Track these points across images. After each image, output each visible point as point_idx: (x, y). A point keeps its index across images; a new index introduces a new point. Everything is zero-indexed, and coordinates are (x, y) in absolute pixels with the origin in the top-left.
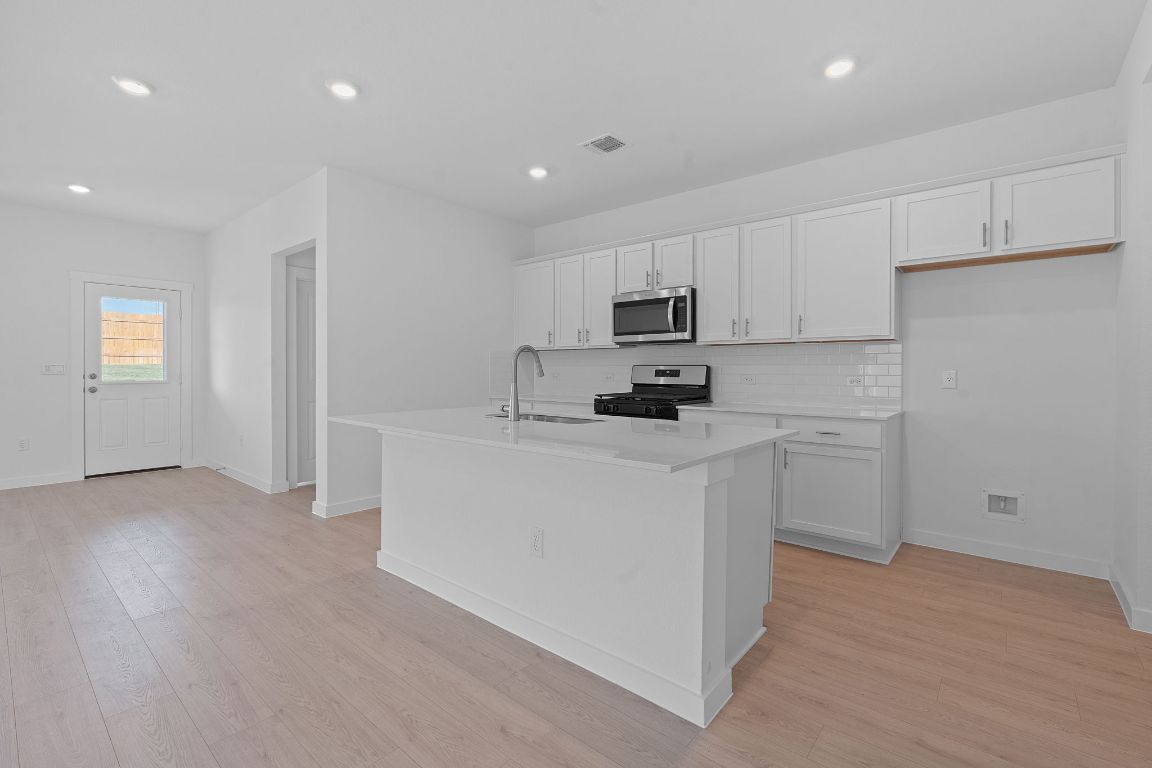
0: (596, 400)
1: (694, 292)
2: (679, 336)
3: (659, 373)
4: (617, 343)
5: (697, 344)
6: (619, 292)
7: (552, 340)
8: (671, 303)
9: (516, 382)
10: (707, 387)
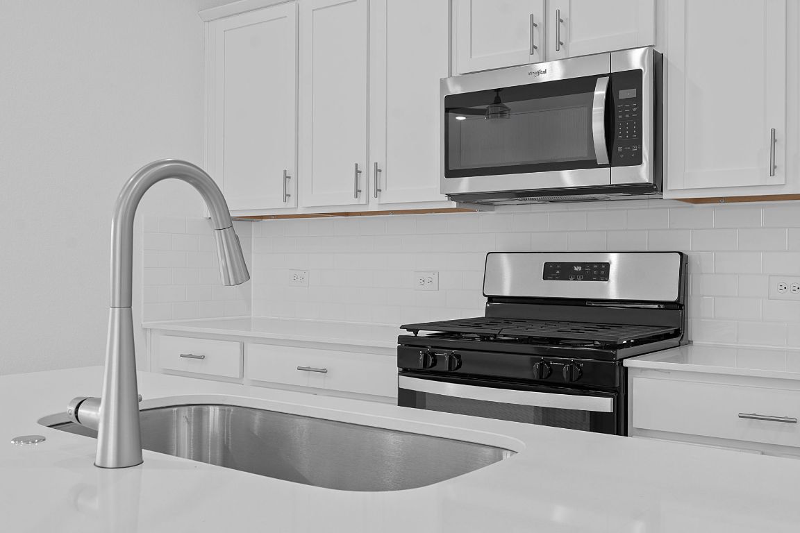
0: (401, 339)
1: (658, 62)
2: (622, 175)
3: (554, 271)
4: (452, 197)
5: (666, 195)
6: (460, 68)
7: (291, 190)
8: (600, 92)
9: (127, 303)
10: (678, 307)
